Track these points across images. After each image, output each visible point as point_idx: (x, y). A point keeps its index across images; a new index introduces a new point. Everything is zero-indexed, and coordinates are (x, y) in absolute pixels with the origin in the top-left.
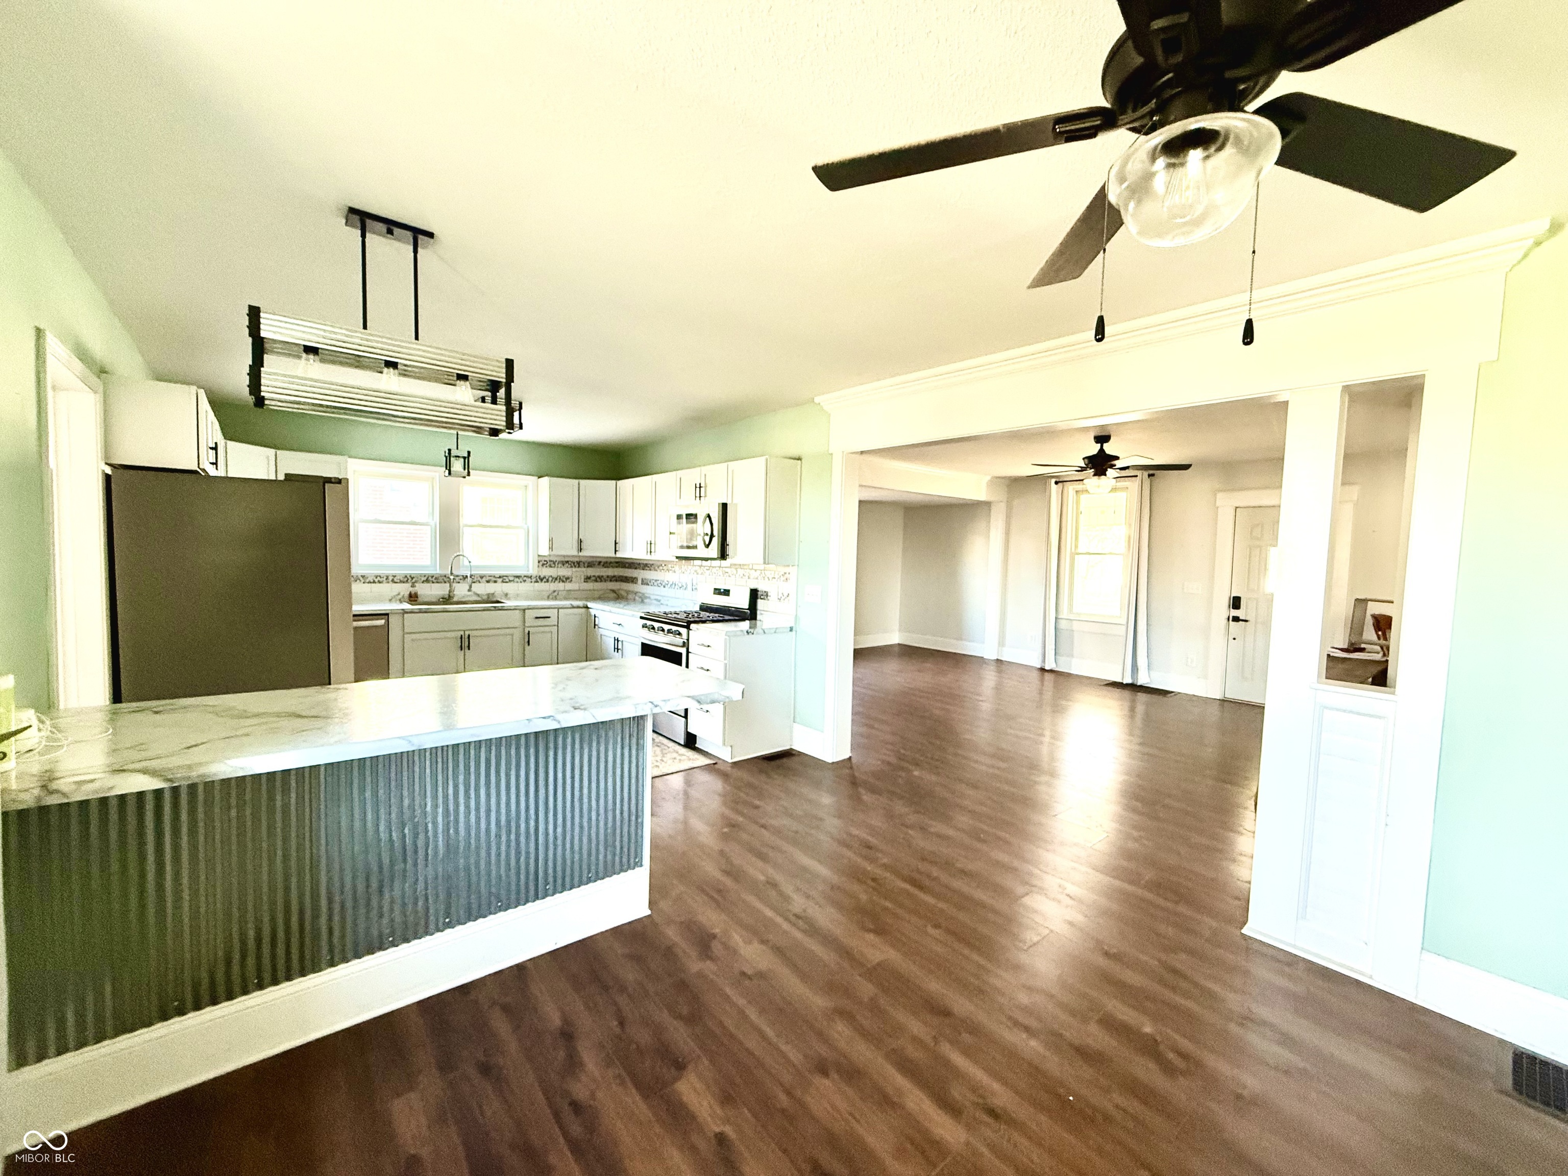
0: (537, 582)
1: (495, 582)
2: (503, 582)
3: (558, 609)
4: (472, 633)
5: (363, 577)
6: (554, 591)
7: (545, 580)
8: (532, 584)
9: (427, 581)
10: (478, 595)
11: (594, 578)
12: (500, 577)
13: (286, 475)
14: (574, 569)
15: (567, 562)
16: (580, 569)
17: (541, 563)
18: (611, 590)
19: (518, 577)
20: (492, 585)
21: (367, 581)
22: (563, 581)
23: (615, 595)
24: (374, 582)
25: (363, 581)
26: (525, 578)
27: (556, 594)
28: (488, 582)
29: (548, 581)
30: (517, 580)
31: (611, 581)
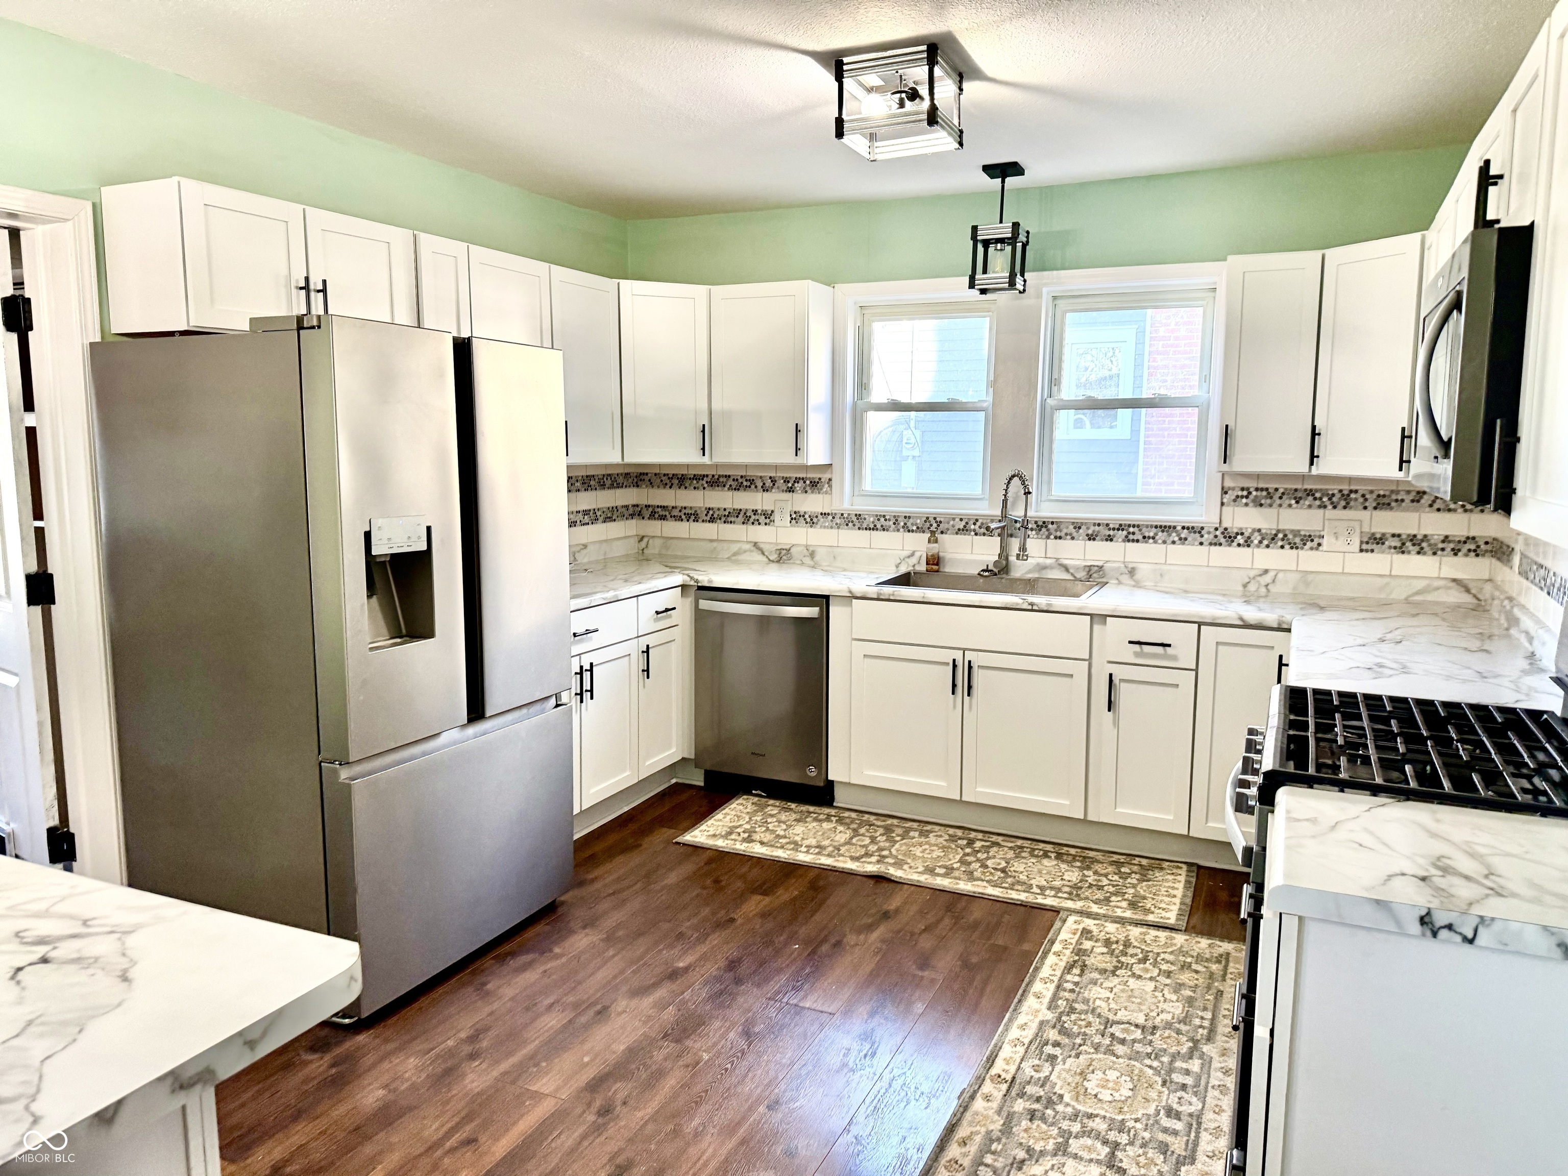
0: (1215, 544)
1: (1110, 539)
2: (1127, 539)
3: (1200, 624)
4: (977, 659)
5: (858, 516)
6: (1266, 571)
7: (1240, 539)
8: (1205, 548)
9: (964, 530)
10: (1066, 569)
11: (1396, 542)
12: (1121, 528)
13: (253, 321)
14: (1330, 513)
15: (1310, 493)
16: (1347, 513)
17: (1231, 495)
18: (1454, 580)
19: (1165, 528)
20: (1098, 545)
21: (865, 526)
22: (1293, 547)
23: (1466, 599)
24: (875, 528)
25: (858, 525)
26: (1184, 534)
27: (1268, 578)
28: (1091, 538)
29: (1248, 543)
30: (1161, 536)
31: (1455, 552)
